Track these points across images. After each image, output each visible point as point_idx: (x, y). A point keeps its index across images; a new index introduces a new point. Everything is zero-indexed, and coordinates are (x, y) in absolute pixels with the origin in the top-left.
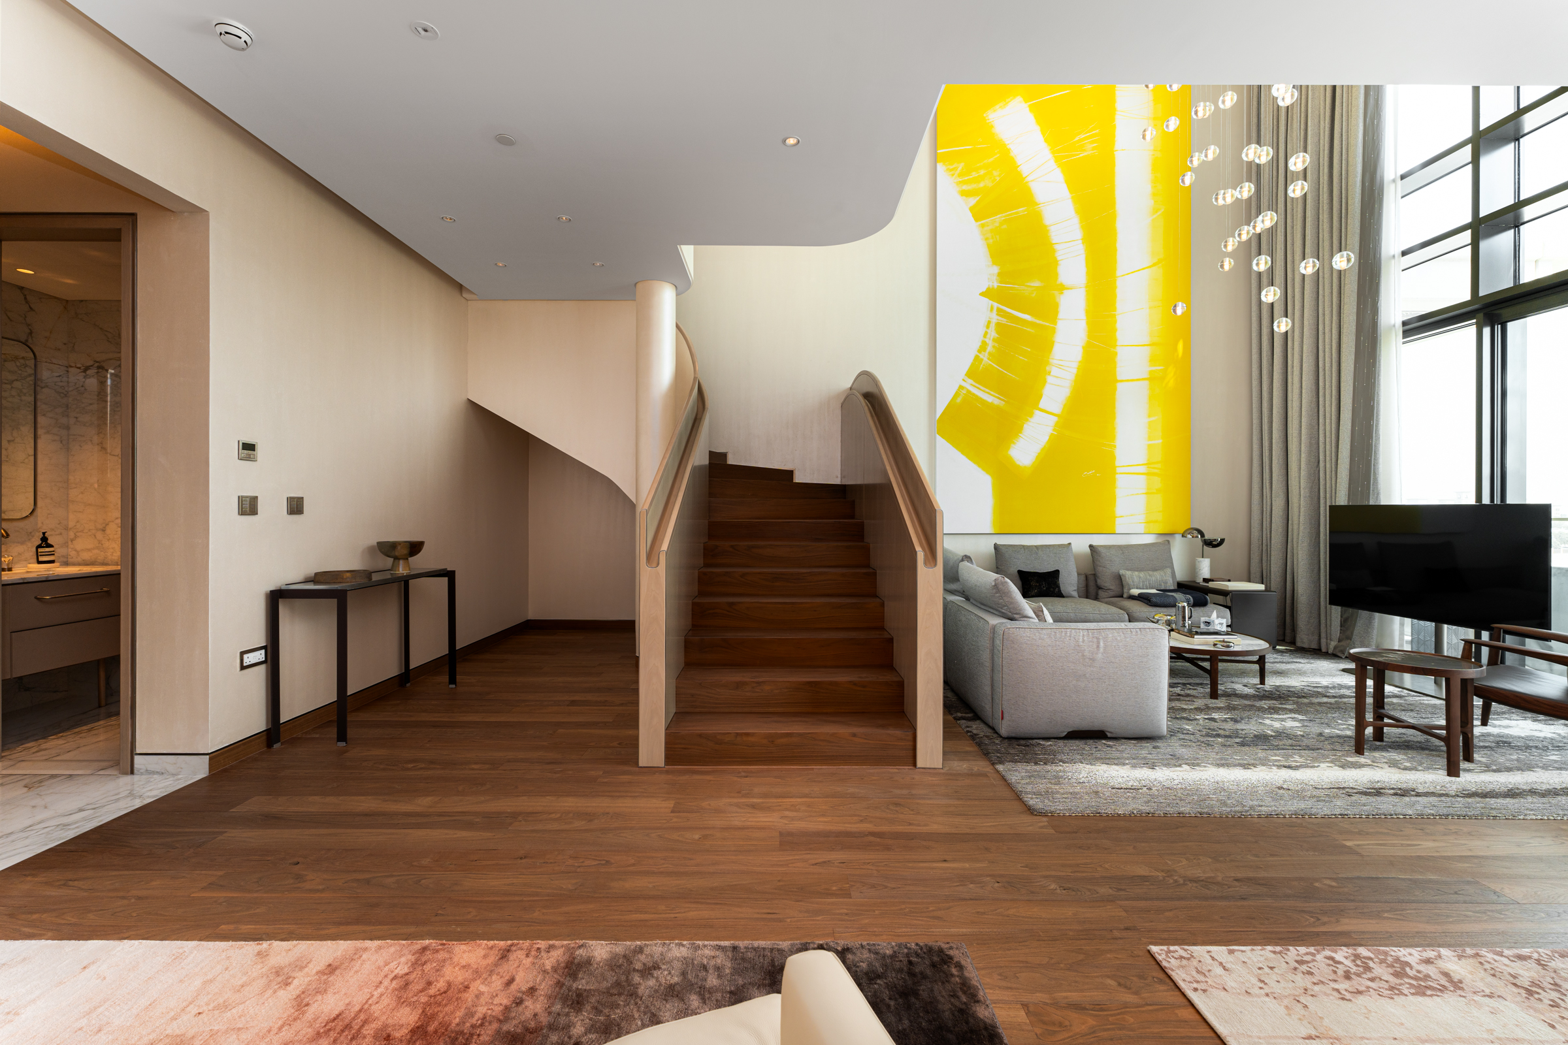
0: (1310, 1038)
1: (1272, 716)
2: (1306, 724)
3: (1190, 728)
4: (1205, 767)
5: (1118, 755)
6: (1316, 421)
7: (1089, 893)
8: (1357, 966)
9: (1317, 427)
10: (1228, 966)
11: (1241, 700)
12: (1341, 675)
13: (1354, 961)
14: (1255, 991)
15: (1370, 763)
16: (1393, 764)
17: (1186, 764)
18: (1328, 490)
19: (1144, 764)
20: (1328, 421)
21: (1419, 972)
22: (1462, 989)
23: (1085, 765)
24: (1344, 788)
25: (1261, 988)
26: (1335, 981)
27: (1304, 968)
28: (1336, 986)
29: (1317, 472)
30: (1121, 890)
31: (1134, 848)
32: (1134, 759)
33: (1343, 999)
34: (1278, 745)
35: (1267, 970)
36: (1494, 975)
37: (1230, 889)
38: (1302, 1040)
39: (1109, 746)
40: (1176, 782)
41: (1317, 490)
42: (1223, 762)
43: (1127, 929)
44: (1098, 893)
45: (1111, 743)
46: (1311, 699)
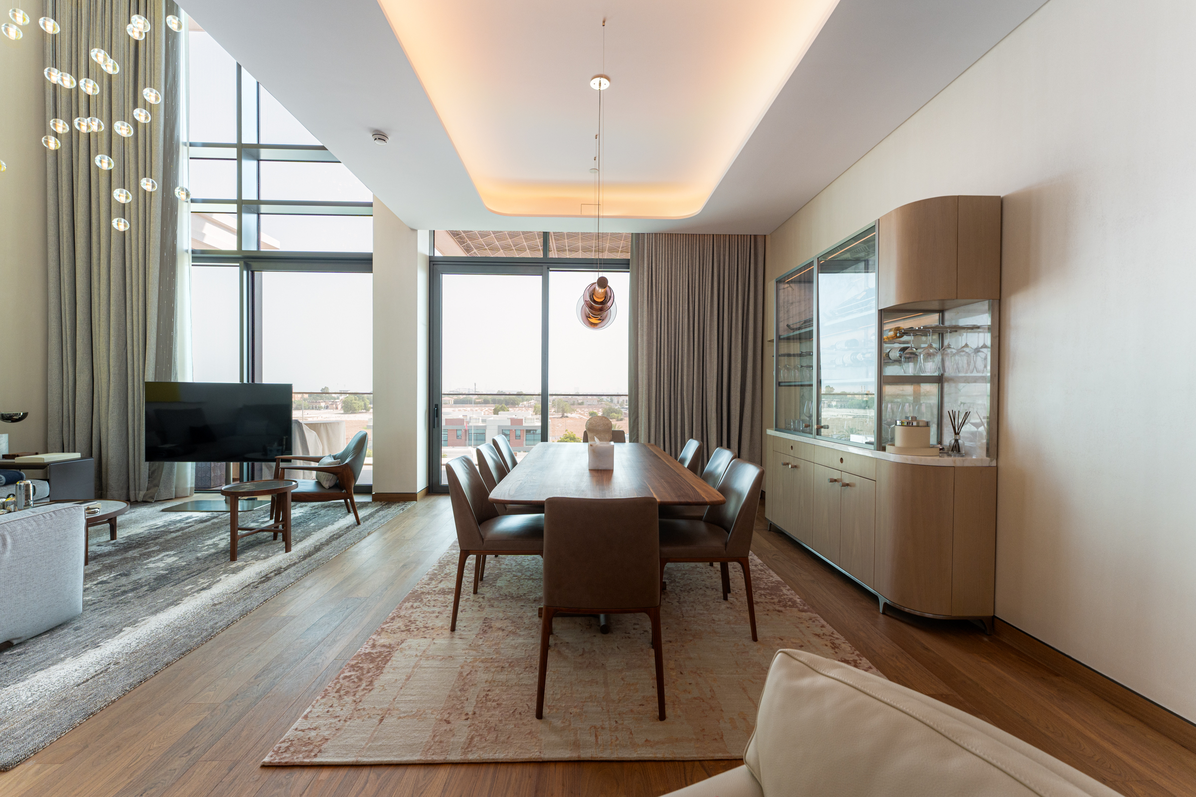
0: (381, 720)
1: (150, 560)
2: (180, 556)
3: (90, 598)
4: (144, 620)
5: (42, 656)
6: (123, 311)
7: (168, 777)
8: (357, 671)
9: (124, 316)
10: (314, 725)
11: (110, 558)
12: (165, 514)
13: (354, 670)
14: (339, 725)
15: (245, 563)
16: (257, 559)
17: (125, 626)
18: (136, 369)
19: (84, 648)
20: (135, 313)
21: (376, 653)
22: (393, 647)
23: (13, 686)
24: (249, 585)
25: (339, 721)
26: (359, 686)
27: (342, 692)
28: (362, 688)
29: (124, 354)
30: (189, 751)
31: (160, 715)
32: (67, 649)
33: (370, 691)
34: (179, 579)
35: (331, 709)
36: (394, 633)
37: (260, 686)
38: (380, 726)
39: (20, 654)
40: (134, 644)
41: (124, 368)
42: (154, 609)
43: (231, 770)
44: (175, 770)
45: (19, 650)
46: (165, 537)
